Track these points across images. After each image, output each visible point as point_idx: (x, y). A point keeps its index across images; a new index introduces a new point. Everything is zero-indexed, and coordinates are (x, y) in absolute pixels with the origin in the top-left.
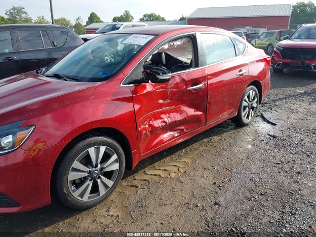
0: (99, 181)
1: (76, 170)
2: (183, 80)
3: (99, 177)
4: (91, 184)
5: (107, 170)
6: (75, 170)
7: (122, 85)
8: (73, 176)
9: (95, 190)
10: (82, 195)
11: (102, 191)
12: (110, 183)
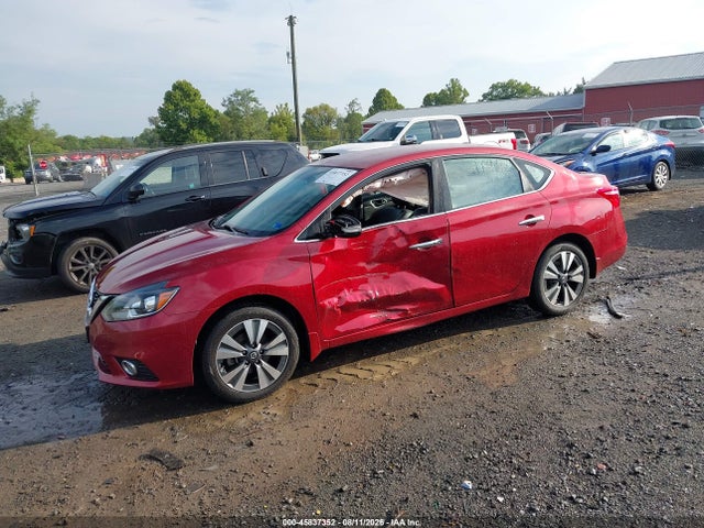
0: (258, 366)
1: (227, 347)
2: (401, 234)
3: (259, 363)
4: (247, 369)
5: (269, 353)
6: (225, 346)
7: (296, 241)
8: (221, 354)
9: (252, 378)
10: (234, 382)
11: (264, 383)
12: (276, 374)
